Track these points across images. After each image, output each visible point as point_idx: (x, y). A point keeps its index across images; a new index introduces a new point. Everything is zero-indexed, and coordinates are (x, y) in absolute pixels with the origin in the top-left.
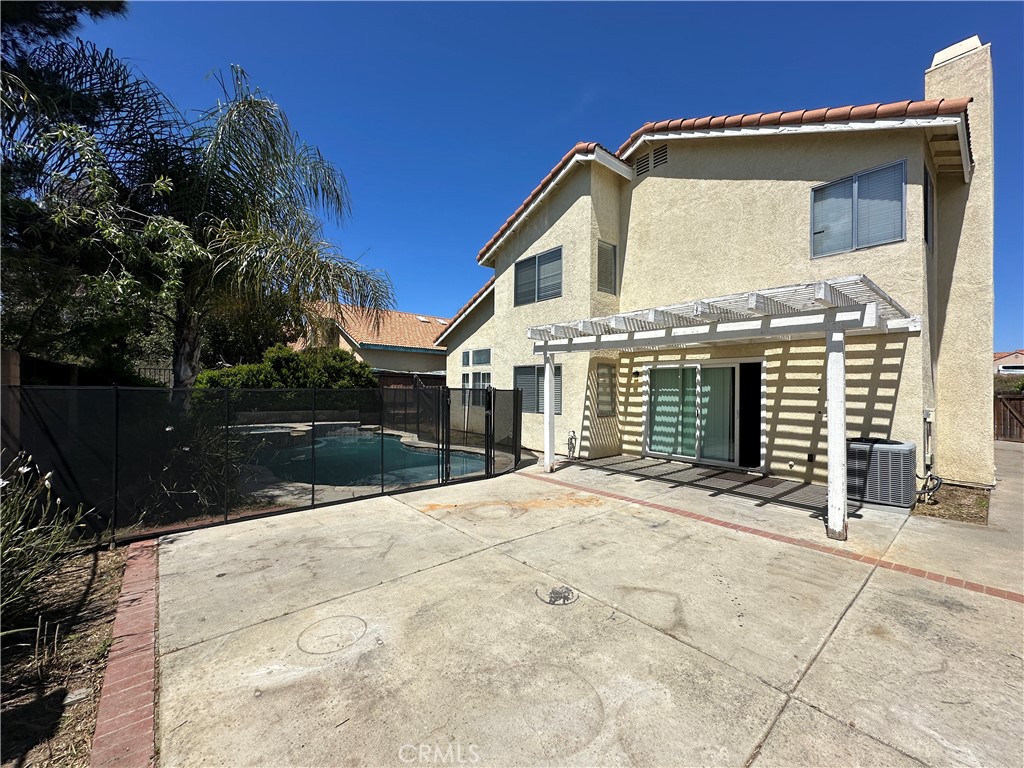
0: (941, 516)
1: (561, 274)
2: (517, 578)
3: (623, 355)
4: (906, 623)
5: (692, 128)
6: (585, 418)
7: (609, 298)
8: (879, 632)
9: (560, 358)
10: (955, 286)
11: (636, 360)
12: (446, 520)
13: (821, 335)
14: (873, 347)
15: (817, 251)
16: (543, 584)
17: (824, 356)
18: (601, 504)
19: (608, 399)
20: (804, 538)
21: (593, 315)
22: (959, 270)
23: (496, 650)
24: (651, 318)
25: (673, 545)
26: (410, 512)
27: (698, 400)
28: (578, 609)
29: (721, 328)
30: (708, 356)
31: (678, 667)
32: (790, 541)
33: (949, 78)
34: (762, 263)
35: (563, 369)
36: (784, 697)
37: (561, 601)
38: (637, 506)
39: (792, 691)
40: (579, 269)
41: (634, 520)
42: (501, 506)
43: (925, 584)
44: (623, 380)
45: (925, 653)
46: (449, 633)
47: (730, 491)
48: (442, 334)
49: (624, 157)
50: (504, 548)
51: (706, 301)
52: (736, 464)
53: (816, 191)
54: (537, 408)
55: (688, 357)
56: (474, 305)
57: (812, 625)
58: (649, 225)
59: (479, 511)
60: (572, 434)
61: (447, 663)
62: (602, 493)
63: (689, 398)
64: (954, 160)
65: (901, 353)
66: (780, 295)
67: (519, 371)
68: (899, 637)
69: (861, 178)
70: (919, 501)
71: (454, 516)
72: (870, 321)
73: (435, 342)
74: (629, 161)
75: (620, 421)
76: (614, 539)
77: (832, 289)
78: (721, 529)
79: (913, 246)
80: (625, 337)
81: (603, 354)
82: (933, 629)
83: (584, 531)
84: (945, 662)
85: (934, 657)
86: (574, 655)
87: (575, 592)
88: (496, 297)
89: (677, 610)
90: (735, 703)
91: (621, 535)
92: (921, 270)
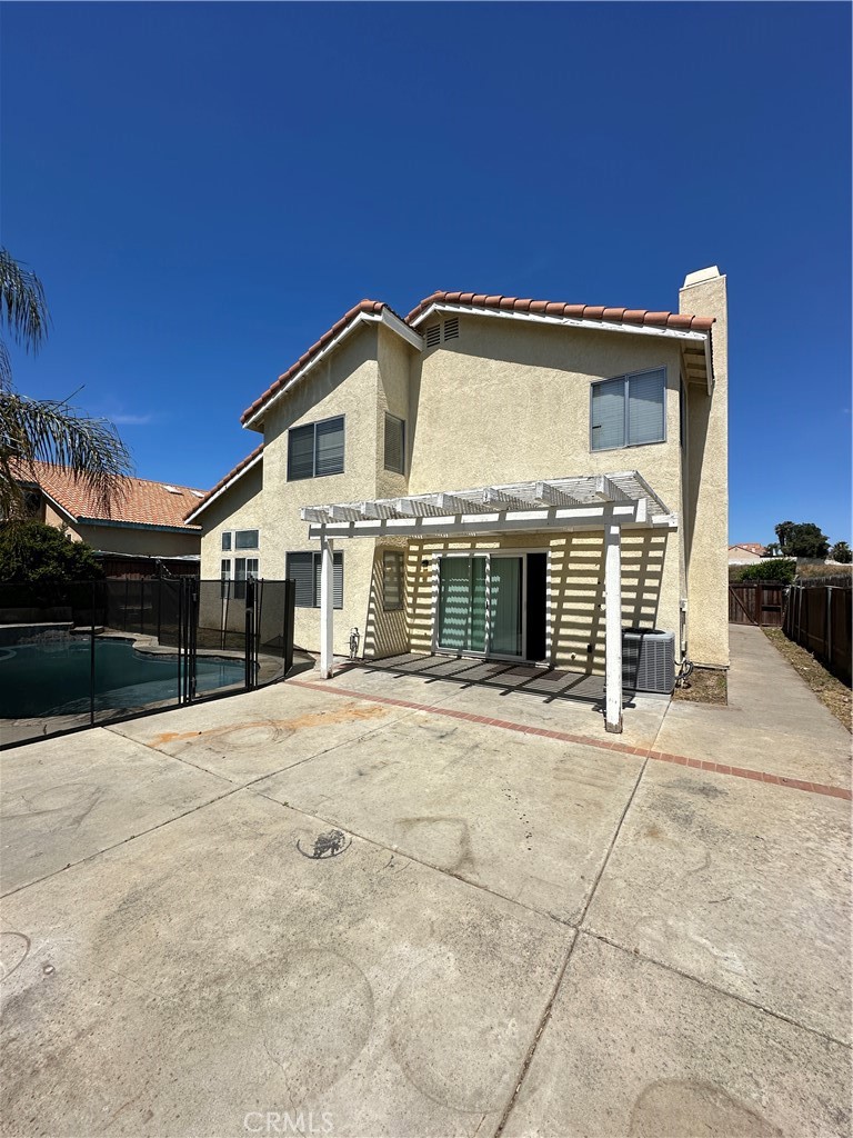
0: (694, 699)
1: (343, 447)
2: (275, 828)
3: (412, 542)
4: (675, 818)
5: (482, 305)
6: (370, 611)
7: (399, 478)
8: (653, 832)
9: (340, 543)
10: (702, 487)
11: (426, 547)
12: (183, 756)
13: (600, 527)
14: (640, 540)
15: (596, 445)
16: (308, 831)
17: (603, 548)
18: (384, 714)
19: (395, 589)
20: (586, 734)
21: (379, 496)
22: (705, 473)
23: (234, 944)
24: (440, 503)
25: (461, 758)
26: (132, 748)
27: (488, 590)
28: (348, 859)
29: (510, 516)
30: (497, 545)
31: (464, 919)
32: (574, 739)
33: (696, 299)
34: (547, 453)
35: (345, 556)
36: (572, 932)
37: (329, 852)
38: (423, 713)
39: (580, 923)
40: (363, 443)
41: (420, 731)
42: (262, 728)
43: (688, 772)
44: (412, 569)
45: (692, 849)
46: (165, 930)
47: (520, 688)
48: (195, 510)
49: (414, 324)
50: (261, 786)
51: (496, 488)
52: (523, 658)
53: (595, 386)
54: (314, 602)
55: (478, 545)
56: (237, 477)
57: (597, 834)
58: (439, 402)
59: (232, 738)
60: (354, 631)
61: (158, 981)
62: (386, 701)
63: (478, 589)
64: (700, 373)
65: (662, 547)
66: (564, 485)
67: (292, 557)
68: (670, 835)
69: (633, 378)
70: (678, 686)
71: (195, 748)
72: (641, 518)
73: (185, 519)
74: (419, 329)
75: (408, 614)
76: (397, 759)
77: (610, 483)
78: (509, 732)
79: (671, 449)
80: (412, 522)
81: (389, 540)
82: (697, 820)
83: (363, 750)
84: (708, 855)
85: (699, 850)
86: (341, 928)
87: (348, 836)
88: (265, 468)
89: (464, 841)
90: (524, 953)
91: (405, 751)
92: (678, 470)
